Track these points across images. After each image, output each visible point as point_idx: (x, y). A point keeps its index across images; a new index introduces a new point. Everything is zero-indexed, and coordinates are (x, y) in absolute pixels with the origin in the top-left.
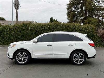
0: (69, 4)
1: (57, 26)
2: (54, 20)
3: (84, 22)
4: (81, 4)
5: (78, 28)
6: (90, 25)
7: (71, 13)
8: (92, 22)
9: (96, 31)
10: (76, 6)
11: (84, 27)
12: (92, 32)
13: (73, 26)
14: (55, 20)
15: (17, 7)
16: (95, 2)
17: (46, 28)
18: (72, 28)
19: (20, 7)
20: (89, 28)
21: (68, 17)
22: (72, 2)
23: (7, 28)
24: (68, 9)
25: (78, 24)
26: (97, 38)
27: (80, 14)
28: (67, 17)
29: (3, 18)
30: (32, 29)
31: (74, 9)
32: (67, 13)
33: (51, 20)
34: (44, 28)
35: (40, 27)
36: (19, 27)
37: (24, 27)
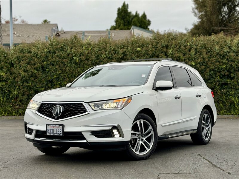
1: (167, 47)
13: (222, 47)
14: (137, 15)
18: (218, 54)
30: (84, 58)
33: (121, 16)
34: (123, 55)
35: (109, 54)
36: (39, 52)
37: (55, 53)
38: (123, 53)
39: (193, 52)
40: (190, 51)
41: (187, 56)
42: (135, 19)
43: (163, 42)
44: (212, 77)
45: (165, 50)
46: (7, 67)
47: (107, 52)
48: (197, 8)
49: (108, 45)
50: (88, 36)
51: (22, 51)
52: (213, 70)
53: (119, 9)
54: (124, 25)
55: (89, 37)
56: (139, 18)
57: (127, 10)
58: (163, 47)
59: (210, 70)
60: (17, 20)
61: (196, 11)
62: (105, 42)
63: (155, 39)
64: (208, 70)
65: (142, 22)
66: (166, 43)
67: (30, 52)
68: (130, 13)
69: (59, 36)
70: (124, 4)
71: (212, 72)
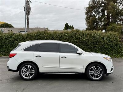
0: (88, 8)
3: (106, 28)
4: (102, 8)
5: (100, 36)
6: (114, 33)
7: (90, 18)
8: (116, 28)
9: (120, 39)
10: (96, 10)
11: (106, 36)
12: (115, 41)
15: (28, 13)
16: (120, 4)
17: (63, 37)
19: (31, 12)
20: (112, 36)
22: (91, 6)
23: (20, 37)
24: (87, 13)
25: (100, 32)
26: (121, 48)
27: (102, 19)
28: (86, 23)
29: (11, 25)
31: (94, 13)
32: (86, 18)
33: (66, 26)
34: (61, 37)
43: (74, 32)
45: (75, 35)
47: (56, 36)
49: (56, 33)
54: (66, 29)
56: (71, 27)
68: (69, 25)
70: (67, 23)
71: (91, 43)
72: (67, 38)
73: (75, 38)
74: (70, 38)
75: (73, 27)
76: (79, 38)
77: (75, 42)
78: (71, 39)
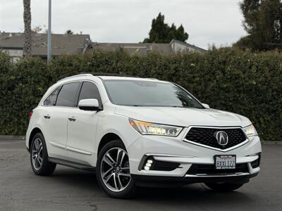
1: (224, 63)
2: (170, 26)
14: (173, 27)
21: (247, 21)
23: (34, 72)
28: (244, 19)
33: (156, 28)
34: (174, 71)
35: (159, 69)
36: (82, 65)
37: (98, 66)
38: (175, 69)
39: (254, 69)
40: (250, 68)
41: (247, 73)
42: (171, 32)
43: (220, 57)
44: (275, 99)
45: (222, 66)
46: (45, 81)
47: (157, 68)
48: (246, 21)
49: (158, 59)
50: (135, 49)
51: (62, 63)
52: (276, 90)
53: (154, 21)
54: (160, 38)
55: (137, 50)
56: (176, 31)
57: (163, 22)
58: (220, 63)
59: (273, 91)
60: (41, 29)
61: (246, 24)
62: (155, 56)
63: (211, 54)
64: (270, 90)
65: (179, 34)
66: (224, 59)
67: (71, 65)
68: (166, 25)
69: (92, 47)
70: (160, 15)
71: (275, 93)
72: (194, 77)
73: (222, 75)
74: (207, 77)
75: (186, 31)
76: (236, 78)
77: (222, 89)
78: (210, 80)
